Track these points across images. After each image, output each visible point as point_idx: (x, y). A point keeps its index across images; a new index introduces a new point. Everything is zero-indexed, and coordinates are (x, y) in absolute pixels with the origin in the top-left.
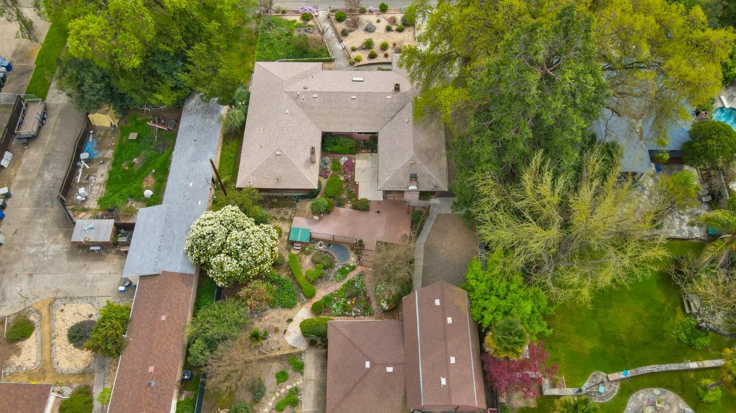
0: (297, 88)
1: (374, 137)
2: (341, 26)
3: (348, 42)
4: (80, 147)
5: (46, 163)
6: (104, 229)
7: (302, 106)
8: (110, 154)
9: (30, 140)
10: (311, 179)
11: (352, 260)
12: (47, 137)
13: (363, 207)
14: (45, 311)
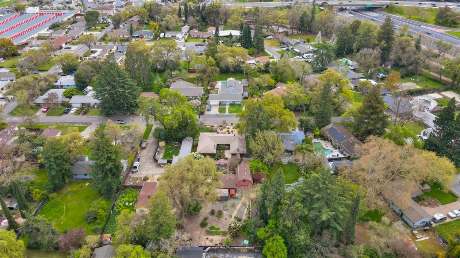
0: (211, 136)
1: (229, 145)
2: (221, 128)
3: (223, 131)
4: (157, 149)
5: (148, 152)
6: (165, 161)
7: (212, 139)
8: (164, 151)
9: (144, 148)
10: (214, 151)
11: (224, 168)
12: (148, 148)
13: (226, 159)
14: (151, 176)
